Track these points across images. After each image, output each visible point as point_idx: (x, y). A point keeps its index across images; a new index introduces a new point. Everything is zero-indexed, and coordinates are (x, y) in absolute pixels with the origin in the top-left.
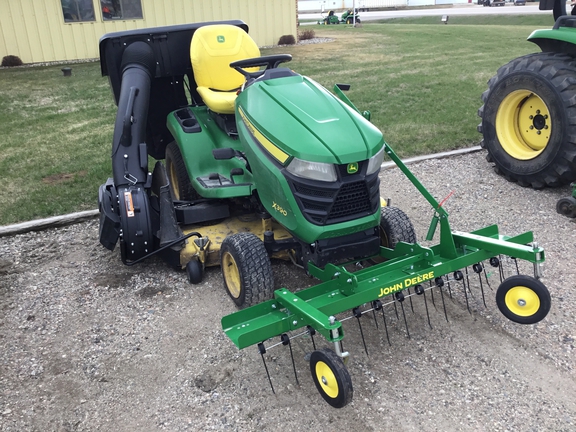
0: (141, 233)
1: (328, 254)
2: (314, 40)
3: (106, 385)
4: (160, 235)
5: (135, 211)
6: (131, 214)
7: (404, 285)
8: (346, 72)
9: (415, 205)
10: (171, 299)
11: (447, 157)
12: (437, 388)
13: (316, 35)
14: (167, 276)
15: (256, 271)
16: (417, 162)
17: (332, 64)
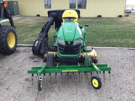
0: (37, 49)
1: (63, 61)
2: (128, 17)
3: (13, 74)
4: (41, 51)
5: (37, 45)
6: (36, 45)
7: (69, 71)
8: (128, 25)
9: (108, 58)
10: (38, 64)
11: (131, 49)
12: (67, 96)
13: (130, 16)
14: (41, 60)
15: (49, 61)
16: (121, 49)
17: (126, 23)
